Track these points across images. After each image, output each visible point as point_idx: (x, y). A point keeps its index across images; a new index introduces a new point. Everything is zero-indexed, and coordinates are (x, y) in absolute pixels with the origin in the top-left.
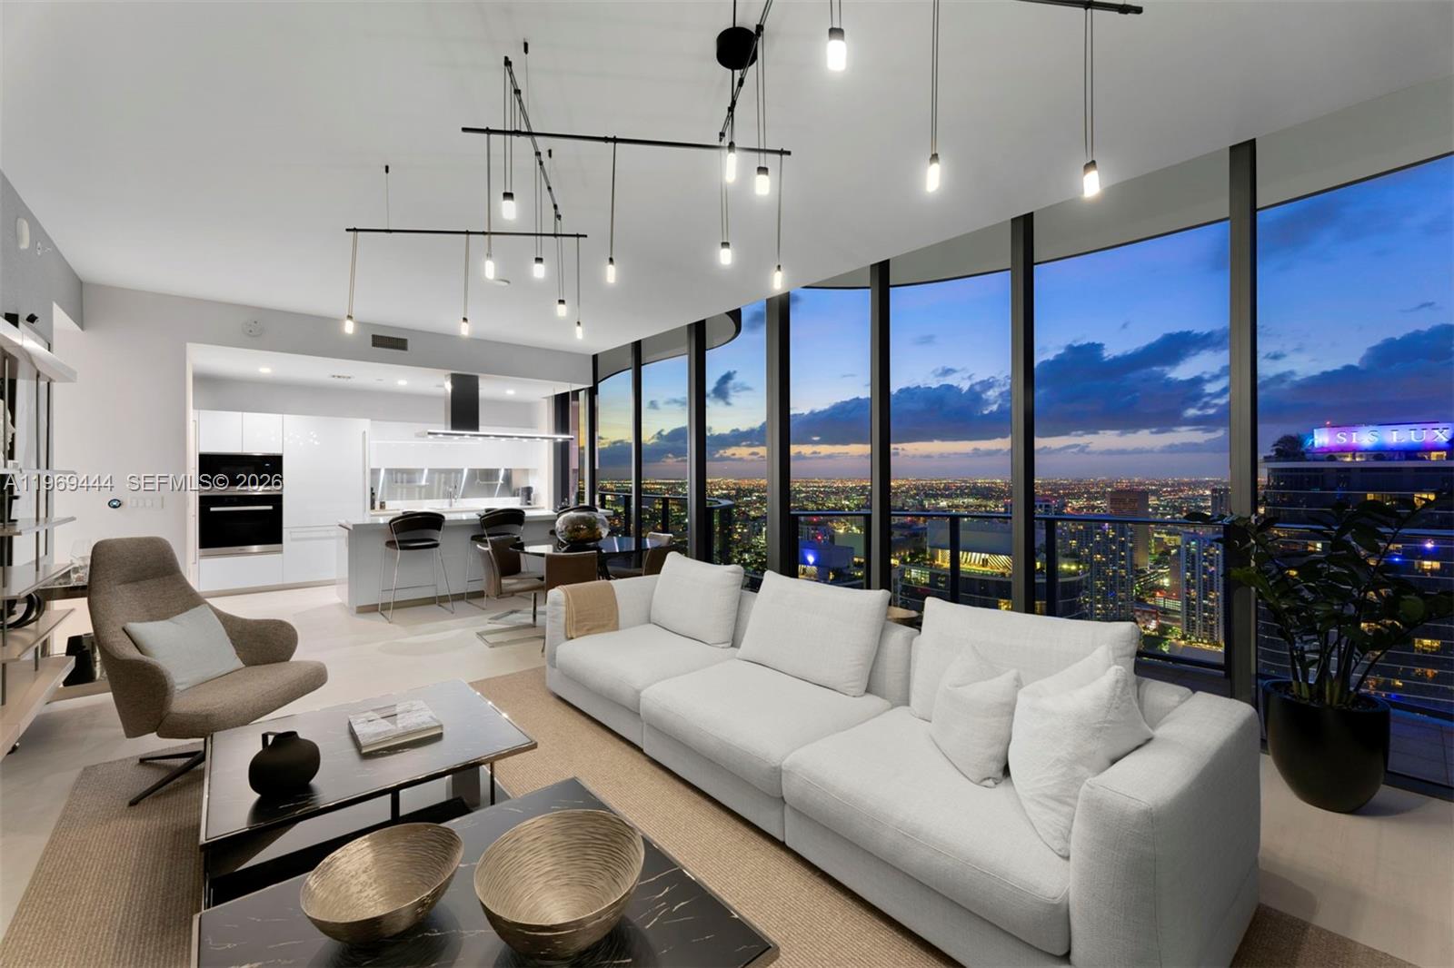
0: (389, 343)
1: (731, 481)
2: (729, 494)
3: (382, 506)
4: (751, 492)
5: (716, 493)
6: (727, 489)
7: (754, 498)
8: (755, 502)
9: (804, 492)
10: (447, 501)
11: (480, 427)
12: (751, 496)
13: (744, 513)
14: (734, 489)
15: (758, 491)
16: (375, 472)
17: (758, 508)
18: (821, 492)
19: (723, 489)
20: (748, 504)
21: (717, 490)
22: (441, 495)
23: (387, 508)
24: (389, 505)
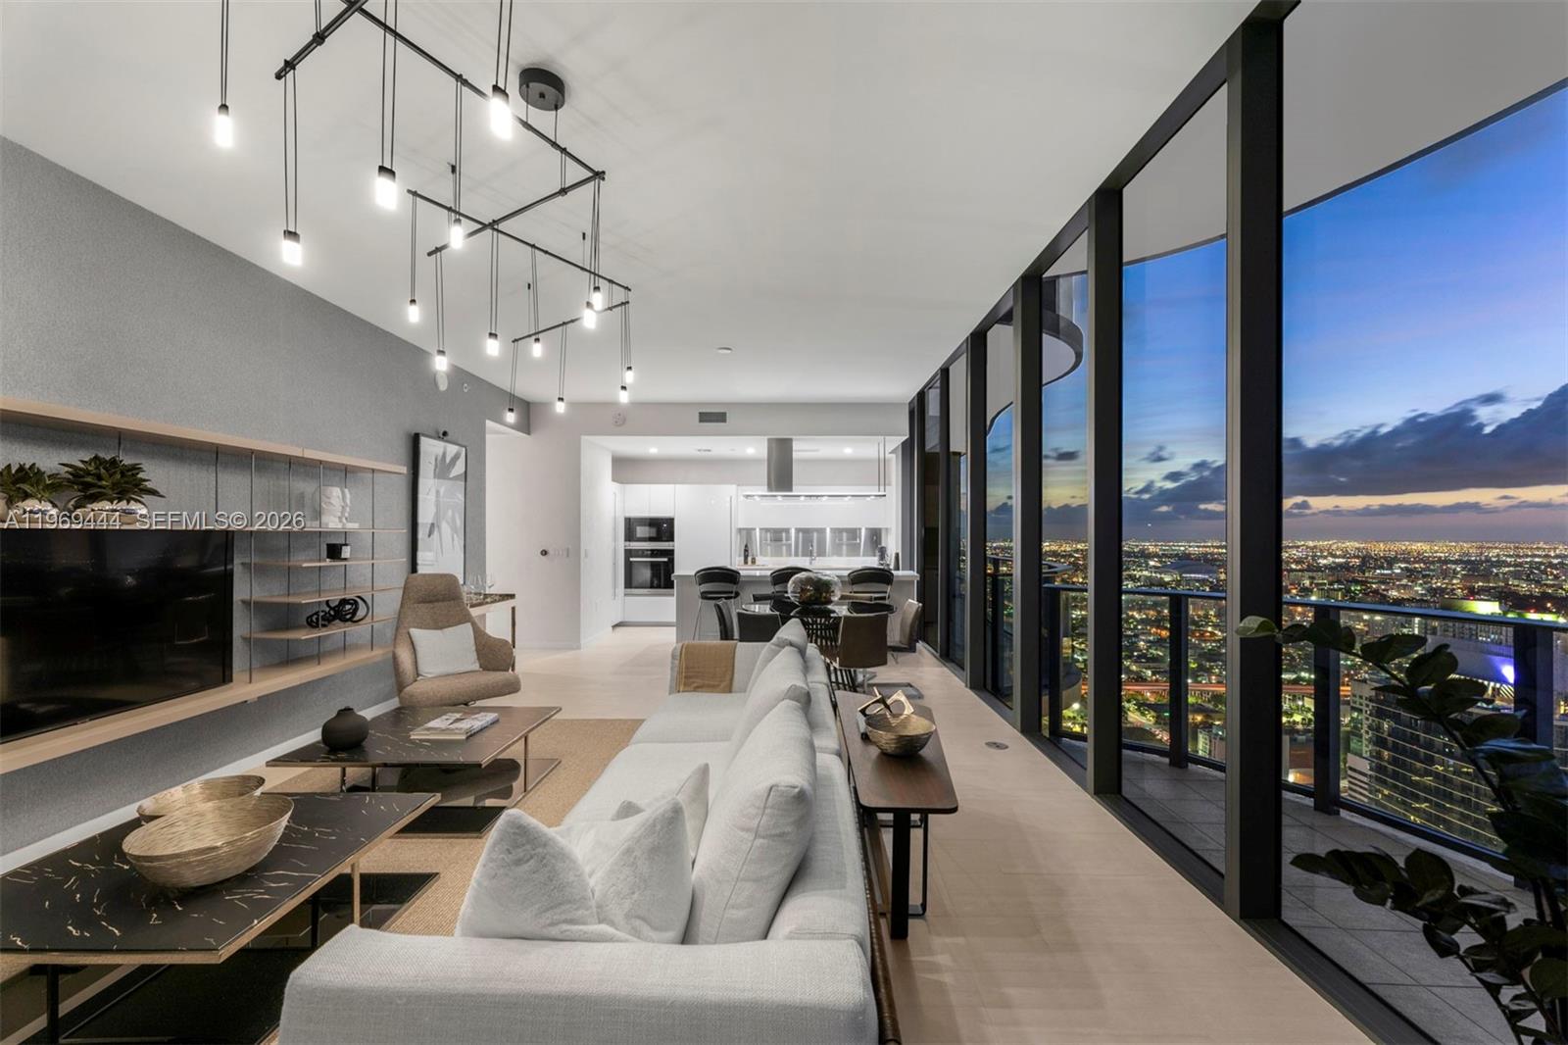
0: (712, 417)
1: (1351, 545)
2: (1347, 563)
3: (754, 562)
4: (1391, 562)
5: (1323, 562)
6: (1343, 557)
7: (1398, 571)
8: (1399, 577)
9: (1509, 565)
10: (808, 558)
11: (794, 488)
12: (1390, 567)
13: (1376, 592)
14: (1358, 557)
15: (1405, 561)
16: (749, 532)
17: (1405, 587)
18: (1551, 565)
19: (1335, 556)
20: (1383, 580)
21: (1325, 557)
22: (800, 553)
23: (757, 563)
24: (760, 560)
